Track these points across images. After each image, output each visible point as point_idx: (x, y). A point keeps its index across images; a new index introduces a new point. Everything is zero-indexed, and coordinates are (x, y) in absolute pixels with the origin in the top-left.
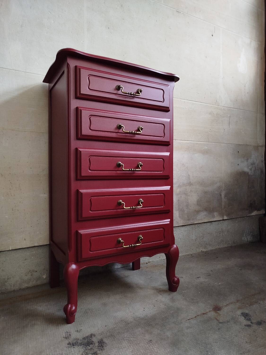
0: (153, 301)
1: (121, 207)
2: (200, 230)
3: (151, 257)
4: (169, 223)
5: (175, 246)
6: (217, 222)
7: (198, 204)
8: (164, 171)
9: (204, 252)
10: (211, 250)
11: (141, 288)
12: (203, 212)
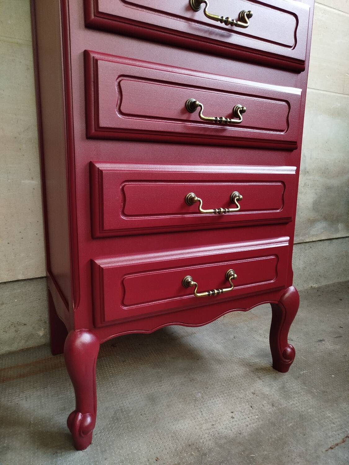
0: (247, 392)
1: (192, 208)
2: (312, 252)
3: (247, 311)
4: (288, 244)
5: (292, 289)
6: (339, 240)
7: (314, 209)
8: (287, 131)
9: (314, 288)
10: (327, 286)
11: (220, 362)
12: (321, 223)
